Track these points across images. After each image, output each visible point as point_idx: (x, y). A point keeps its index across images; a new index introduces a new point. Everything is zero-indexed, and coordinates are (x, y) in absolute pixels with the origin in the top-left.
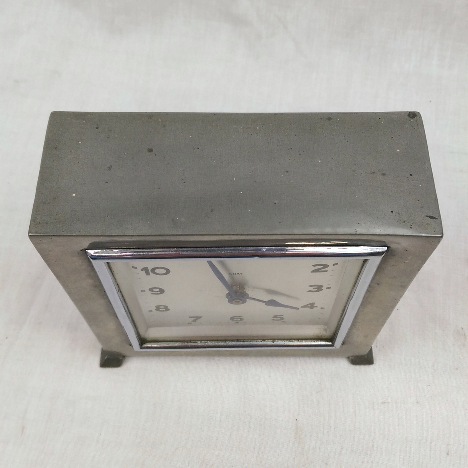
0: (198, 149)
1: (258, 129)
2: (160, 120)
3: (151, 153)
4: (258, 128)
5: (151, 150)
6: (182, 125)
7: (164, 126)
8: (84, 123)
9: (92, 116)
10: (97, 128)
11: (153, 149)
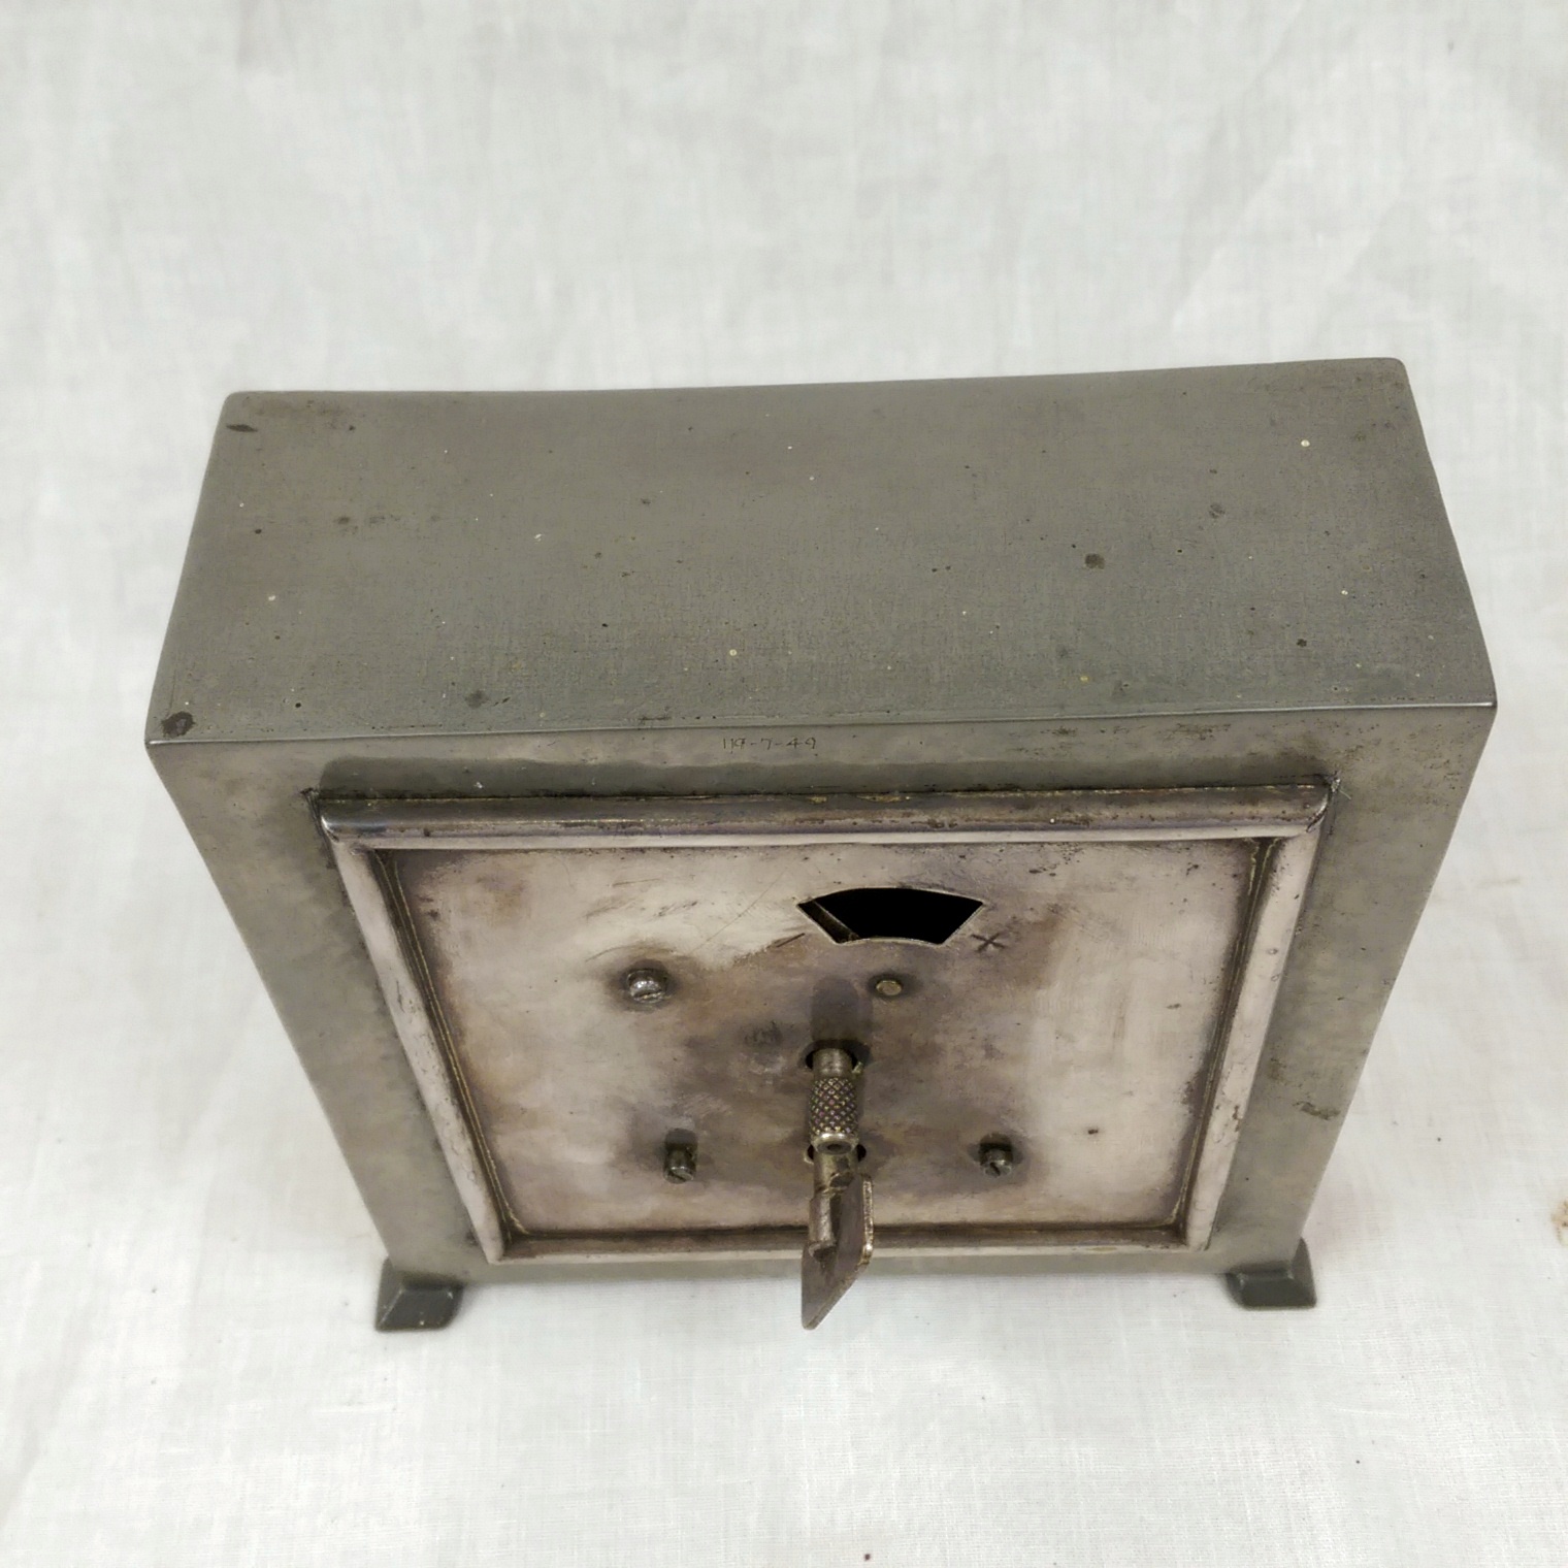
0: (934, 570)
1: (733, 648)
2: (1084, 679)
3: (1092, 553)
4: (733, 653)
5: (1093, 560)
6: (1002, 659)
7: (1063, 653)
8: (1357, 662)
9: (1339, 690)
10: (1302, 643)
11: (1085, 565)
